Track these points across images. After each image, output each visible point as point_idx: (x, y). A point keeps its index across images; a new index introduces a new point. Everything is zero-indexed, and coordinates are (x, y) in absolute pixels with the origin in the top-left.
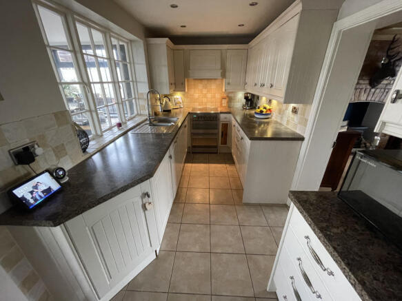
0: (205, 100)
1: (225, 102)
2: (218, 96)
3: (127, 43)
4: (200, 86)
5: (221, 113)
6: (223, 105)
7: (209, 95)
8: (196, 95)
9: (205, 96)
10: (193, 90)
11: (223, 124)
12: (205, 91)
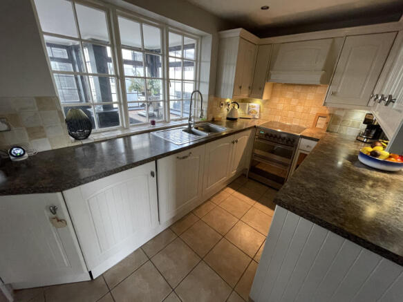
0: (291, 114)
1: (322, 123)
2: (314, 111)
3: (197, 39)
4: (289, 94)
5: (302, 137)
6: (318, 126)
7: (300, 109)
8: (280, 106)
9: (293, 109)
10: (277, 99)
11: (301, 154)
12: (294, 102)
